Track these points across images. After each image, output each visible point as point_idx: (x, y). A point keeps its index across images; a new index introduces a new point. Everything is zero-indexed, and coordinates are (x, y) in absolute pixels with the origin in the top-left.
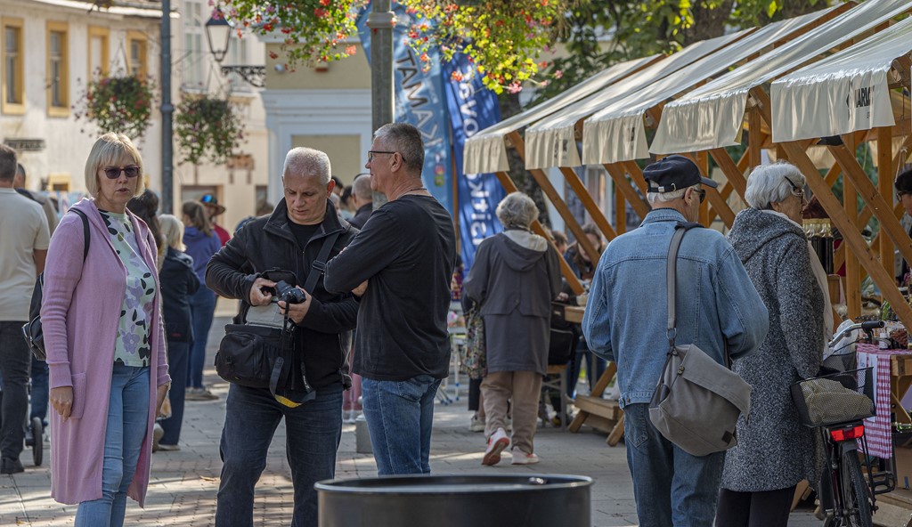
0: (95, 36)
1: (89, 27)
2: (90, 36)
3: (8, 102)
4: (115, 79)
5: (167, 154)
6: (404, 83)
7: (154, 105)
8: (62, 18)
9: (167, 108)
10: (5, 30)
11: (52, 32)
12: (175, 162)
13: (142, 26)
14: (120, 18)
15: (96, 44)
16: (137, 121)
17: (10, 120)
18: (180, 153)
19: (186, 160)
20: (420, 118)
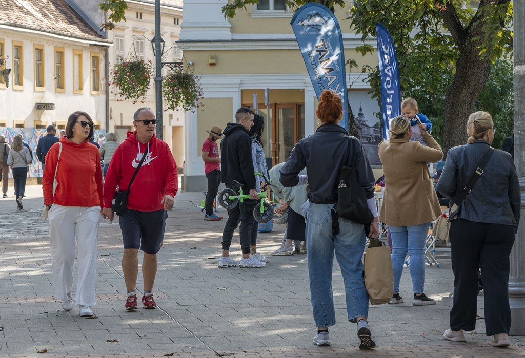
0: (76, 54)
1: (73, 49)
2: (74, 54)
3: (37, 86)
4: (129, 63)
5: (159, 104)
6: (319, 60)
7: (152, 77)
8: (61, 45)
9: (159, 79)
10: (35, 50)
11: (57, 52)
12: (163, 109)
13: (97, 50)
14: (88, 46)
15: (77, 58)
16: (142, 87)
17: (39, 95)
18: (165, 105)
19: (169, 108)
20: (329, 80)
